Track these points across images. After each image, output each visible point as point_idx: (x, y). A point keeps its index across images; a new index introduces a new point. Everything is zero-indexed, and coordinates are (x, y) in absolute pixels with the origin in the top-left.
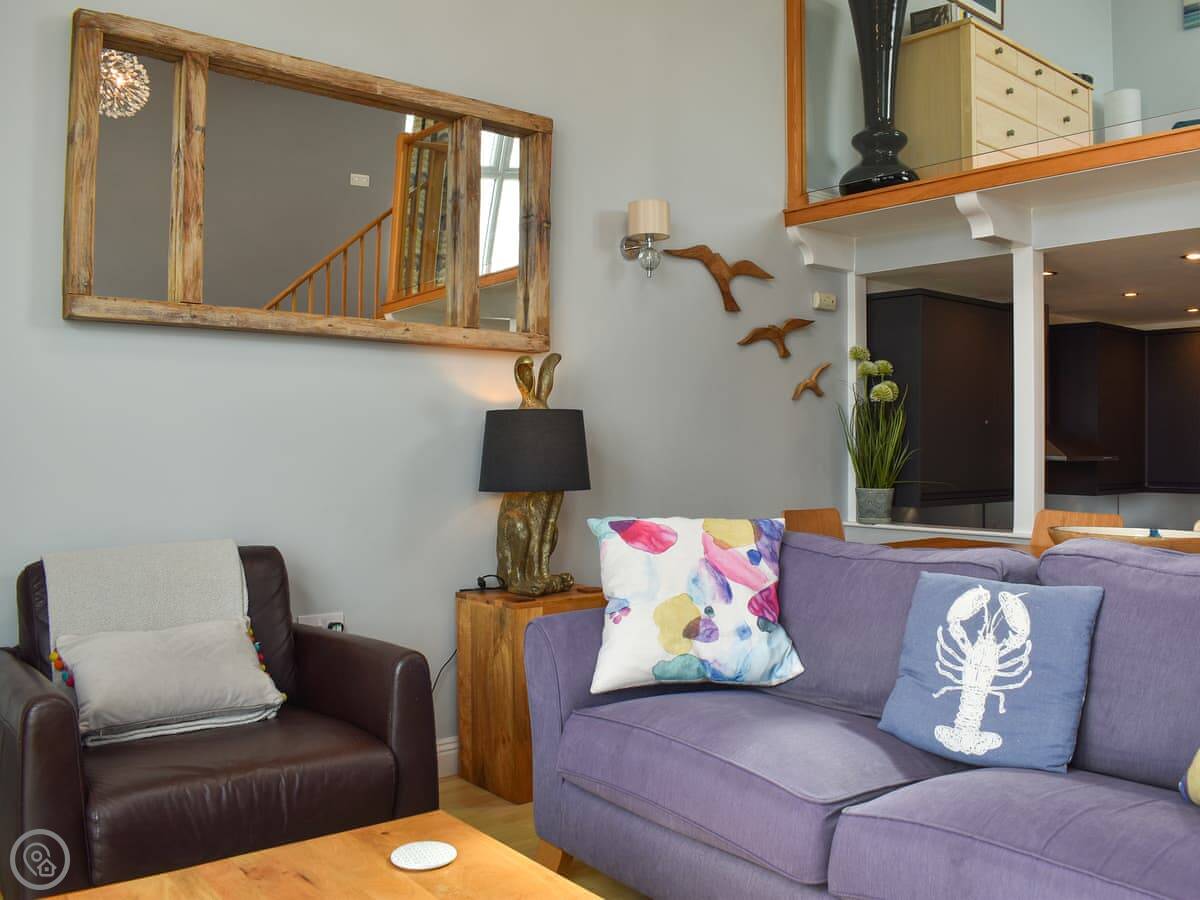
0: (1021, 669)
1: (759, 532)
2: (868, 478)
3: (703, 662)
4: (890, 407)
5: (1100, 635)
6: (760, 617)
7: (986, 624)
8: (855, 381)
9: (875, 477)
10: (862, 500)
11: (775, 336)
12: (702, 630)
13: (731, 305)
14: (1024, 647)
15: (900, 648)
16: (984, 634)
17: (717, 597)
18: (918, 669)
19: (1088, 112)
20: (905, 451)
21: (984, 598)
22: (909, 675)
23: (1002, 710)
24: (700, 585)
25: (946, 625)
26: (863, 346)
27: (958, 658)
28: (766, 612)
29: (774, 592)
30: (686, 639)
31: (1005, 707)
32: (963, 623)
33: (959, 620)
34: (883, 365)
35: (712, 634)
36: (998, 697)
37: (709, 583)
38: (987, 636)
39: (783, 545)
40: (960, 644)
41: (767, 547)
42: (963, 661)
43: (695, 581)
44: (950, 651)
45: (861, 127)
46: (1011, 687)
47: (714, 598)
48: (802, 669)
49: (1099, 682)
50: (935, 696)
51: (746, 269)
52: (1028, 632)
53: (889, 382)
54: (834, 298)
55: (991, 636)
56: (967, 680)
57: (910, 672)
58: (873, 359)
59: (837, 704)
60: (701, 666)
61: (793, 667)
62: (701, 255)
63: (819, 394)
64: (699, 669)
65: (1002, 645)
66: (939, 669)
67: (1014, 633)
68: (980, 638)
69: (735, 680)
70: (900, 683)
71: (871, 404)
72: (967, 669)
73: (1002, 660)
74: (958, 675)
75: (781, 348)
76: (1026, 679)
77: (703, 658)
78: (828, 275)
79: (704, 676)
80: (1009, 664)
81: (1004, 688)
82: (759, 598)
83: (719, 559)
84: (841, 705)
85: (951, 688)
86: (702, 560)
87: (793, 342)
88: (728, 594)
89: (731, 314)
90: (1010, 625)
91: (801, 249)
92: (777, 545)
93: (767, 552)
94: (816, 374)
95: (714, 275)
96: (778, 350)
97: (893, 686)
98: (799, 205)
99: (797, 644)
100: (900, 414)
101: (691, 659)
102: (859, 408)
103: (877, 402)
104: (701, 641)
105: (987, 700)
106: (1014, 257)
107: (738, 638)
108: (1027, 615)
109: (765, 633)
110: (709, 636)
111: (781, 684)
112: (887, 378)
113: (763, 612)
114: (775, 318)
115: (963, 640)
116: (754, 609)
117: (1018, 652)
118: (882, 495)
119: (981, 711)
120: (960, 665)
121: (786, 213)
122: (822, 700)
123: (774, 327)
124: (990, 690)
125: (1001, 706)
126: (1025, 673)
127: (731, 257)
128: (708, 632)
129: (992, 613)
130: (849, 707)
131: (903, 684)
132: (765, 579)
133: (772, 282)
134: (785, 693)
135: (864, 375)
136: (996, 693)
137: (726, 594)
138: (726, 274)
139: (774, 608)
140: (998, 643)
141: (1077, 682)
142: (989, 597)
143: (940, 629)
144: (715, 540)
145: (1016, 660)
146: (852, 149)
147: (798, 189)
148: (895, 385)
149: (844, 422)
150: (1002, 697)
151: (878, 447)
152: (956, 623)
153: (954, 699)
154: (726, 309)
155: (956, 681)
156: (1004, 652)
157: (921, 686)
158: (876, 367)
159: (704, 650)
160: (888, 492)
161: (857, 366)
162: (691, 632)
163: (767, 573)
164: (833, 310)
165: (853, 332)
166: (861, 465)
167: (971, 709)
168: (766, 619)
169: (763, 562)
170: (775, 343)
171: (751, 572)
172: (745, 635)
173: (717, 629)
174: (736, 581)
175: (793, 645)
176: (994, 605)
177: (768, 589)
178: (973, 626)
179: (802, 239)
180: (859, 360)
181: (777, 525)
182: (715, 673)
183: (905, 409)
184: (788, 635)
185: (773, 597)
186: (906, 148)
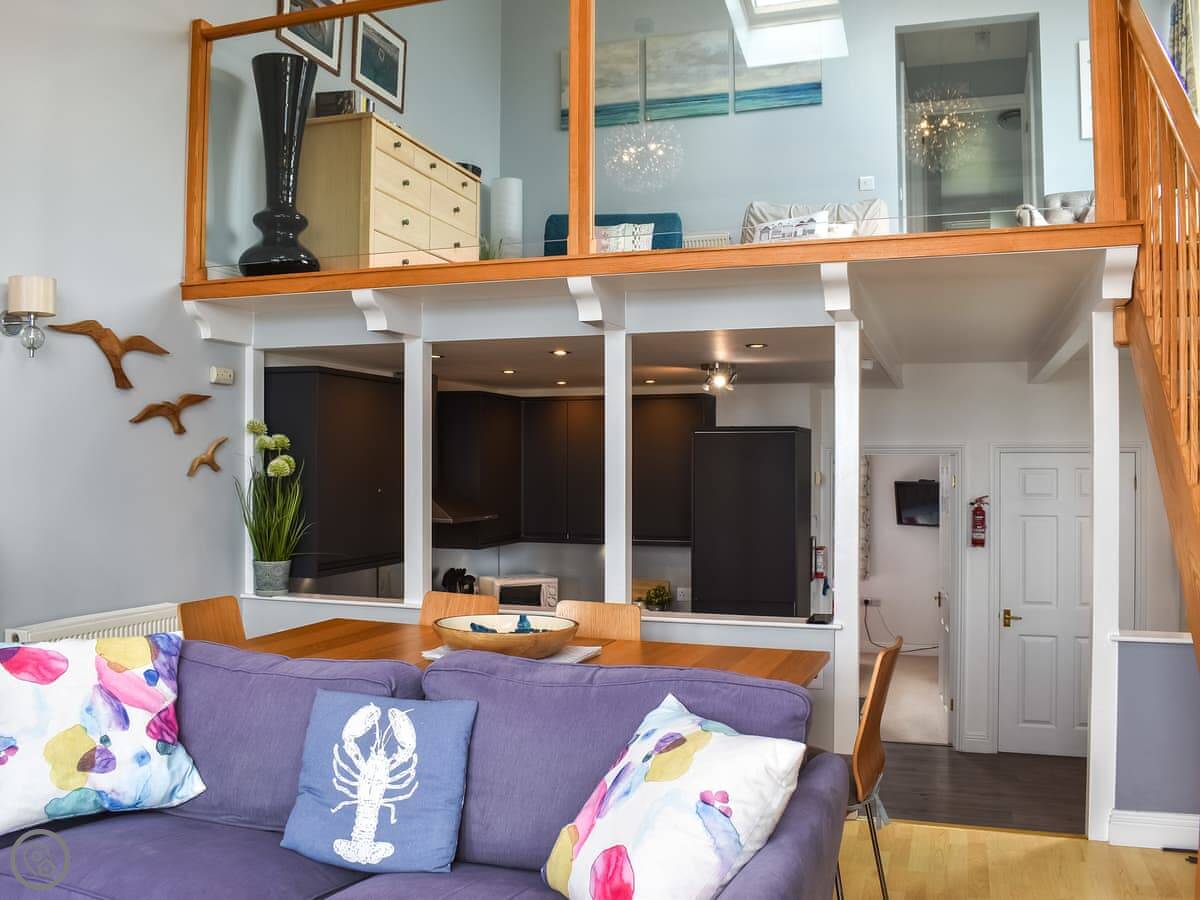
0: (409, 780)
1: (156, 649)
2: (265, 550)
3: (99, 793)
4: (287, 481)
5: (477, 743)
6: (159, 740)
7: (378, 741)
8: (252, 455)
9: (273, 551)
10: (260, 573)
11: (170, 412)
12: (98, 760)
13: (122, 382)
14: (411, 760)
15: (298, 766)
16: (376, 751)
17: (113, 724)
18: (318, 786)
19: (476, 204)
20: (301, 524)
21: (375, 714)
22: (308, 791)
23: (393, 821)
24: (94, 715)
25: (341, 743)
26: (261, 420)
27: (353, 774)
28: (165, 734)
29: (172, 711)
30: (81, 773)
31: (395, 818)
32: (357, 741)
33: (353, 739)
34: (280, 439)
35: (108, 763)
36: (390, 809)
37: (104, 711)
38: (379, 752)
39: (181, 658)
40: (355, 760)
41: (164, 665)
42: (356, 776)
43: (89, 710)
44: (346, 767)
45: (262, 207)
46: (401, 798)
47: (109, 727)
48: (204, 788)
49: (475, 786)
50: (333, 811)
51: (139, 344)
52: (414, 746)
53: (285, 457)
54: (231, 372)
55: (382, 752)
56: (362, 794)
57: (309, 790)
58: (270, 434)
59: (239, 821)
60: (98, 798)
61: (195, 786)
62: (89, 329)
63: (215, 468)
64: (95, 802)
65: (391, 759)
66: (336, 785)
67: (403, 748)
68: (373, 754)
69: (135, 806)
70: (300, 800)
71: (269, 479)
72: (362, 785)
73: (392, 774)
74: (354, 790)
75: (176, 423)
76: (413, 790)
77: (99, 789)
78: (225, 349)
79: (101, 807)
80: (398, 777)
81: (395, 799)
82: (157, 721)
83: (113, 683)
84: (244, 822)
85: (347, 803)
86: (96, 686)
87: (189, 417)
88: (124, 720)
89: (122, 391)
90: (399, 740)
91: (199, 324)
92: (175, 660)
93: (164, 671)
94: (212, 449)
95: (105, 352)
96: (173, 425)
97: (294, 803)
98: (196, 279)
99: (198, 762)
100: (297, 487)
101: (86, 793)
102: (256, 481)
103: (274, 477)
104: (97, 772)
105: (380, 812)
106: (406, 346)
107: (137, 765)
108: (413, 730)
109: (165, 757)
110: (105, 767)
111: (182, 804)
112: (284, 452)
113: (162, 736)
114: (170, 394)
115: (357, 757)
116: (153, 733)
117: (406, 766)
118: (279, 568)
119: (374, 822)
120: (355, 780)
121: (184, 287)
122: (223, 818)
123: (169, 403)
124: (382, 802)
125: (393, 816)
126: (412, 785)
127: (122, 332)
128: (104, 763)
129: (383, 729)
130: (250, 823)
131: (304, 802)
132: (162, 699)
133: (166, 358)
134: (186, 812)
135: (261, 448)
136: (388, 805)
137: (123, 720)
138: (118, 351)
139: (172, 729)
140: (388, 758)
141: (457, 788)
142: (380, 713)
143: (336, 746)
144: (109, 664)
145: (405, 773)
146: (254, 227)
147: (196, 264)
148: (291, 459)
149: (241, 497)
150: (392, 807)
151: (276, 521)
152: (350, 741)
153: (351, 813)
154: (118, 386)
155: (352, 795)
156: (395, 766)
157: (319, 802)
158: (273, 442)
159: (99, 781)
160: (285, 564)
161: (254, 439)
162: (86, 764)
163: (165, 692)
164: (231, 383)
165: (250, 405)
166: (259, 539)
167: (366, 821)
168: (166, 742)
169: (161, 682)
170: (169, 419)
171: (148, 692)
172: (144, 761)
173: (114, 759)
174: (131, 705)
175: (194, 763)
176: (384, 721)
177: (166, 709)
178: (365, 743)
179: (199, 314)
180: (255, 432)
181: (175, 640)
182: (113, 803)
183: (302, 482)
184: (188, 753)
185: (171, 717)
186: (307, 230)
